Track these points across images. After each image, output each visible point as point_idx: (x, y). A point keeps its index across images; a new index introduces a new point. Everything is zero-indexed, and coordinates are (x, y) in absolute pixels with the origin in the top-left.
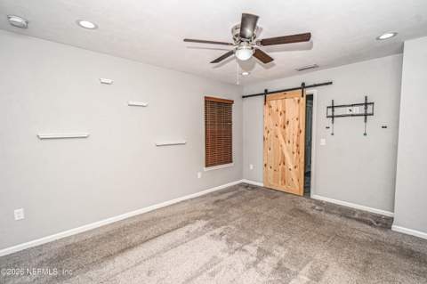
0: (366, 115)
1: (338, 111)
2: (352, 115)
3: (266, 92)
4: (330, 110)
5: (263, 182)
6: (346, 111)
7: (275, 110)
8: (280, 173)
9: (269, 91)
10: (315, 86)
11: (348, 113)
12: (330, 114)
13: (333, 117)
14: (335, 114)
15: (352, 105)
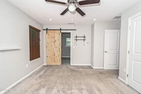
0: (84, 40)
1: (78, 38)
2: (81, 40)
3: (47, 29)
4: (76, 38)
5: (46, 63)
6: (80, 38)
7: (51, 36)
8: (53, 59)
9: (48, 29)
10: (71, 30)
11: (80, 39)
12: (76, 39)
13: (76, 40)
14: (77, 39)
15: (81, 37)
